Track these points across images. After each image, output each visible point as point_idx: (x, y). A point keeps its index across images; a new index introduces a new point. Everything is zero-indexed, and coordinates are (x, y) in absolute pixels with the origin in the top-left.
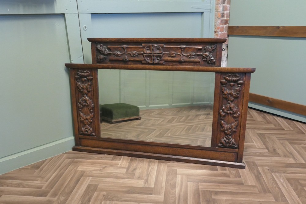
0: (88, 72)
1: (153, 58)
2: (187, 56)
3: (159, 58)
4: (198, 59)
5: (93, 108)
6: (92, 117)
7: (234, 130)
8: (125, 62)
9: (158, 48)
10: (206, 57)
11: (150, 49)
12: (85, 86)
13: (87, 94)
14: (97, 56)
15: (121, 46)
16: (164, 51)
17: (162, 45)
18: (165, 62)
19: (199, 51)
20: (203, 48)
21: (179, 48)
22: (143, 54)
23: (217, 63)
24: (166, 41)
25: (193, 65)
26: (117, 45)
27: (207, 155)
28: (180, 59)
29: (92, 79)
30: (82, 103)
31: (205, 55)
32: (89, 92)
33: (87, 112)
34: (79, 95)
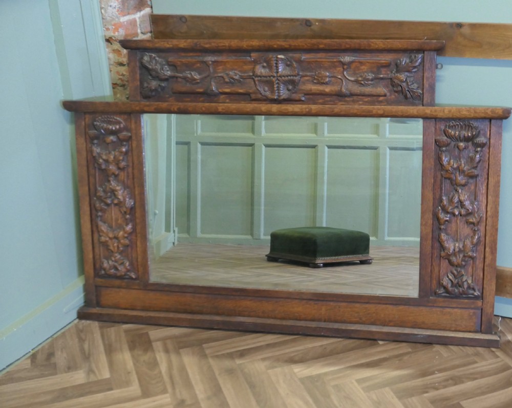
0: (119, 123)
1: (278, 87)
2: (357, 82)
3: (290, 87)
4: (381, 90)
5: (132, 209)
6: (130, 232)
7: (470, 254)
8: (209, 96)
9: (288, 63)
10: (399, 83)
11: (269, 66)
12: (112, 157)
13: (116, 176)
14: (142, 83)
15: (201, 59)
16: (303, 71)
17: (297, 55)
18: (307, 97)
19: (383, 70)
20: (393, 63)
21: (337, 64)
22: (254, 77)
23: (426, 99)
24: (306, 47)
25: (372, 103)
26: (190, 56)
27: (410, 318)
28: (341, 89)
29: (129, 139)
30: (105, 198)
31: (398, 79)
32: (123, 169)
33: (116, 220)
34: (97, 177)
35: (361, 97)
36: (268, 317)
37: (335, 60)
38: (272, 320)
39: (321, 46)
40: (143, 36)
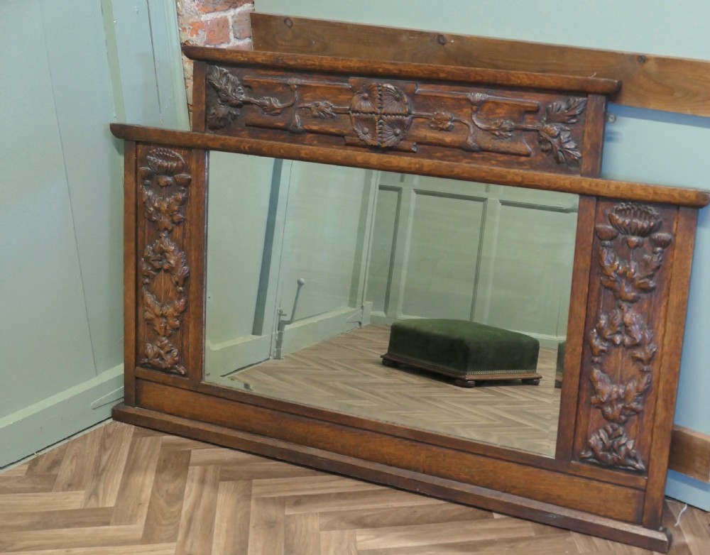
0: (177, 159)
1: (381, 129)
2: (489, 131)
3: (398, 131)
4: (524, 146)
5: (186, 279)
6: (181, 309)
7: (634, 405)
8: (293, 133)
9: (398, 95)
10: (549, 138)
11: (370, 98)
12: (165, 205)
13: (170, 232)
14: (208, 108)
15: (283, 80)
16: (417, 109)
17: (410, 85)
18: (419, 146)
19: (528, 117)
20: (542, 108)
21: (463, 102)
22: (350, 112)
23: (586, 165)
24: (421, 74)
25: (509, 164)
26: (271, 76)
27: (542, 487)
28: (467, 139)
29: (188, 183)
30: (153, 261)
31: (548, 133)
32: (178, 224)
33: (166, 292)
34: (146, 231)
35: (494, 154)
36: (349, 455)
37: (461, 97)
38: (353, 459)
39: (442, 75)
40: (237, 42)
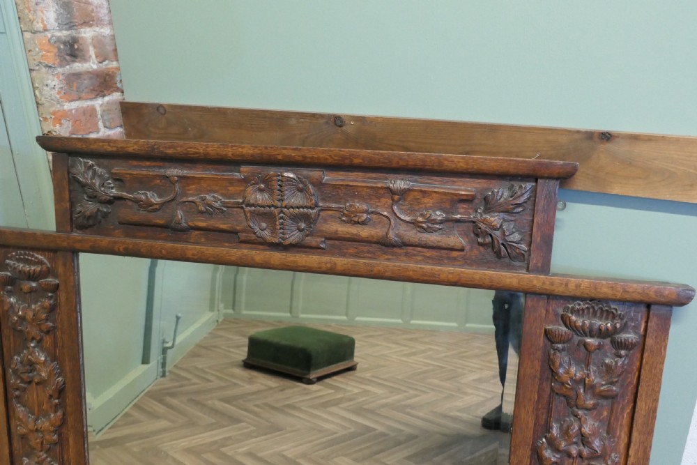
0: (40, 263)
1: (282, 224)
2: (414, 224)
3: (303, 225)
4: (456, 240)
5: (61, 391)
8: (176, 231)
9: (301, 186)
10: (489, 231)
11: (269, 189)
12: (30, 314)
13: (39, 341)
14: (72, 205)
15: (162, 172)
16: (324, 200)
17: (315, 174)
18: (330, 242)
19: (462, 207)
20: (479, 196)
21: (382, 192)
22: (244, 206)
23: (535, 260)
24: (330, 161)
25: (439, 261)
26: (145, 167)
28: (387, 233)
29: (56, 288)
30: (22, 373)
31: (489, 224)
32: (48, 332)
33: (40, 405)
34: (12, 341)
35: (419, 249)
37: (379, 185)
39: (356, 161)
40: (108, 131)
